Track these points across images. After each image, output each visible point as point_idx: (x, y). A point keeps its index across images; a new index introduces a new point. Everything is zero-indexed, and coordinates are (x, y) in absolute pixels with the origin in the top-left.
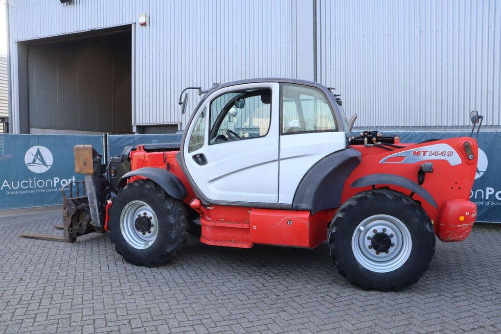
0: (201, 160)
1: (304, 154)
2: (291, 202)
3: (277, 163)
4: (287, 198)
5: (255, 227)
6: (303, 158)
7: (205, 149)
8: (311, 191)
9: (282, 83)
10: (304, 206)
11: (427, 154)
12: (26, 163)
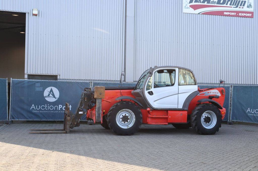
0: (151, 93)
1: (186, 92)
2: (182, 108)
3: (177, 95)
4: (181, 107)
5: (170, 117)
6: (185, 93)
7: (152, 89)
8: (188, 104)
9: (180, 68)
10: (186, 109)
11: (211, 93)
12: (44, 96)
